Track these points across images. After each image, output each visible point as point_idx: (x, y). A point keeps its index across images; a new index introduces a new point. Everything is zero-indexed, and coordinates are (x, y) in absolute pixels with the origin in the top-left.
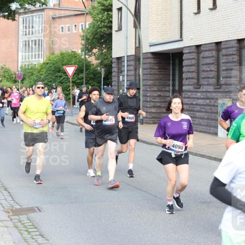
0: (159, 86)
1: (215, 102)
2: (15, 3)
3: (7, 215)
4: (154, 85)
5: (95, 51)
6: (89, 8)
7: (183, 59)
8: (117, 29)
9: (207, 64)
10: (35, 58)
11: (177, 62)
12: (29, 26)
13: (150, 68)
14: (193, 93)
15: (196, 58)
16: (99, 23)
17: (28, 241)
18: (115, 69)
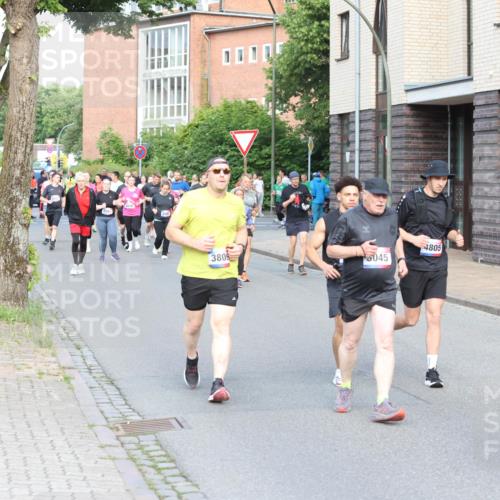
2: (130, 2)
3: (113, 434)
4: (414, 171)
5: (294, 100)
6: (281, 13)
7: (475, 116)
8: (339, 57)
10: (172, 114)
11: (461, 123)
12: (160, 50)
13: (407, 137)
14: (494, 188)
16: (302, 43)
17: (156, 487)
18: (334, 139)
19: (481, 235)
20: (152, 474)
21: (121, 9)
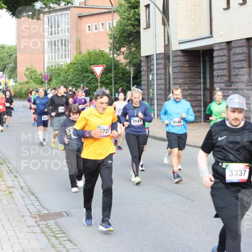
0: (190, 84)
1: (248, 100)
2: (39, 2)
3: (34, 220)
4: (184, 84)
5: (123, 49)
6: (116, 5)
7: (214, 55)
8: (145, 27)
9: (238, 61)
10: (62, 58)
11: (208, 59)
12: (55, 26)
13: (181, 66)
14: (225, 91)
15: (227, 55)
16: (125, 21)
17: (56, 246)
18: (144, 68)
20: (53, 240)
21: (34, 6)
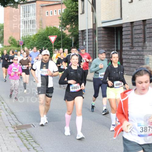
0: (108, 47)
1: (143, 57)
3: (13, 129)
4: (105, 47)
5: (68, 26)
7: (123, 30)
8: (81, 13)
9: (137, 34)
10: (31, 31)
11: (119, 33)
12: (27, 12)
13: (103, 37)
14: (129, 52)
15: (131, 30)
16: (70, 9)
17: (27, 145)
18: (80, 38)
19: (126, 66)
20: (25, 141)
